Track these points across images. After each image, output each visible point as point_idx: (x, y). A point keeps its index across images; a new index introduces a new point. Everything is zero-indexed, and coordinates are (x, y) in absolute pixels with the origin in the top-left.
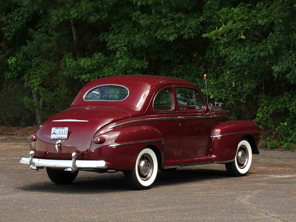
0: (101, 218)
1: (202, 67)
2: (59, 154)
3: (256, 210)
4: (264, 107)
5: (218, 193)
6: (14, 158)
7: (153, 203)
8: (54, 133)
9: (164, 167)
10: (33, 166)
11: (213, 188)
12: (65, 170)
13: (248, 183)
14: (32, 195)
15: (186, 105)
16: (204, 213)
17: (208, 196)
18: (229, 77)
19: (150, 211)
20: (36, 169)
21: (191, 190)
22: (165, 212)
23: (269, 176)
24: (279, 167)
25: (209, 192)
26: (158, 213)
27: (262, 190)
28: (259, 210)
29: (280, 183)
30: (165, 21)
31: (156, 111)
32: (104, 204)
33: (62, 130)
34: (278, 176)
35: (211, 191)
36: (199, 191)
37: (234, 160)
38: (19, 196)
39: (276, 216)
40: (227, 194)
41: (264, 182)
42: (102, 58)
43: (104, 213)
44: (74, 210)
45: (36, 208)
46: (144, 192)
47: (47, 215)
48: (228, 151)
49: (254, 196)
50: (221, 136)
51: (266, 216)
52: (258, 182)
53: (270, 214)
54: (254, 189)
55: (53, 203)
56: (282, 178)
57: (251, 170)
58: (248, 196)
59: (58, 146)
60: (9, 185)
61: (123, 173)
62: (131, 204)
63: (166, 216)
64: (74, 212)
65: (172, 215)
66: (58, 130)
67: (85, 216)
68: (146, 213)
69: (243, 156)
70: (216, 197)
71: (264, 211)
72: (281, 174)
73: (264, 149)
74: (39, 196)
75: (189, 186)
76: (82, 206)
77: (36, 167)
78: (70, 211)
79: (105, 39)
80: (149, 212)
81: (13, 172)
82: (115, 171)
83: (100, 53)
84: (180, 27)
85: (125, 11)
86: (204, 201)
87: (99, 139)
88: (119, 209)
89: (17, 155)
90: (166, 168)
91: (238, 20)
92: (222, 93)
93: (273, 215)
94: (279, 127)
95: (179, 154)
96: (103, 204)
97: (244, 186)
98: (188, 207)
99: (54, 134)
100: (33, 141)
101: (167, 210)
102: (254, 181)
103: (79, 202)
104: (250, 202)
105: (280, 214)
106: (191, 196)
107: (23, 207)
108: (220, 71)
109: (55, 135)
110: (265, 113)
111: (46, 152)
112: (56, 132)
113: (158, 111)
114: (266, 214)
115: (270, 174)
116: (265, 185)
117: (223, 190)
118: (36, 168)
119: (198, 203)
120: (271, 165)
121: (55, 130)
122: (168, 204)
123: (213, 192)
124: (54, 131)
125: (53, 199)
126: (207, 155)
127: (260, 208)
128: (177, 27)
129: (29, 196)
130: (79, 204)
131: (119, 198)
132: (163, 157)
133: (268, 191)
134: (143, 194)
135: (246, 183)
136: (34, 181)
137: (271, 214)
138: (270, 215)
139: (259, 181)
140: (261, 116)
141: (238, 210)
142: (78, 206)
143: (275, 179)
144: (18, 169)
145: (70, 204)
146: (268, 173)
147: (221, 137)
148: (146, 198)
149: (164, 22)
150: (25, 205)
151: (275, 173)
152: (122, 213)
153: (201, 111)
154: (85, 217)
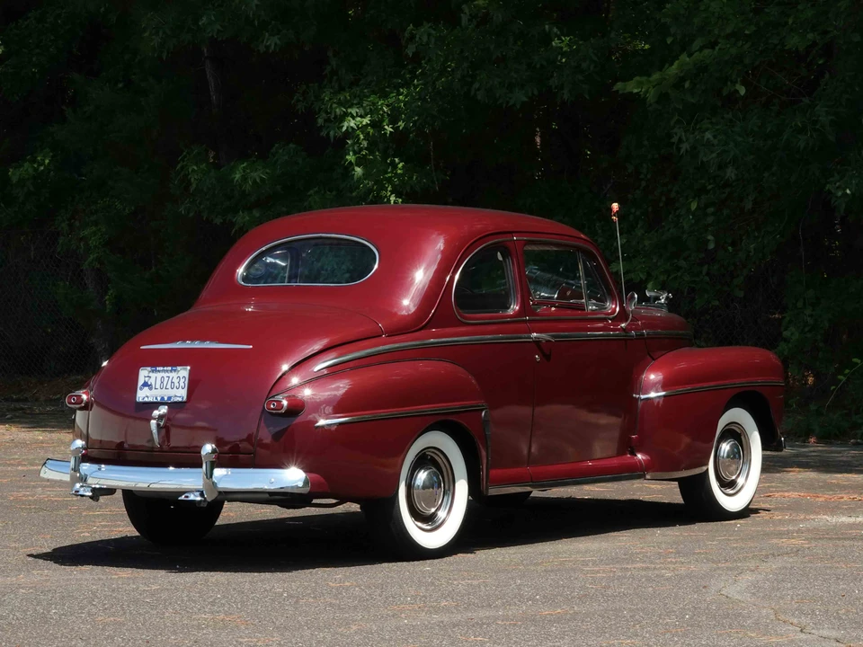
0: (291, 642)
1: (609, 186)
2: (161, 450)
3: (772, 617)
4: (805, 311)
5: (655, 568)
6: (25, 468)
7: (453, 598)
8: (145, 384)
9: (487, 489)
10: (82, 486)
11: (640, 553)
12: (183, 498)
13: (750, 539)
14: (79, 576)
15: (557, 298)
16: (611, 628)
17: (625, 577)
19: (442, 622)
20: (91, 497)
21: (570, 561)
22: (488, 625)
23: (813, 520)
24: (849, 493)
25: (625, 566)
26: (468, 628)
27: (791, 560)
28: (782, 617)
29: (848, 539)
31: (461, 316)
32: (302, 602)
33: (171, 375)
34: (844, 519)
35: (633, 562)
36: (594, 563)
37: (705, 468)
38: (39, 578)
39: (834, 634)
40: (683, 571)
41: (799, 537)
42: (300, 161)
43: (301, 625)
44: (205, 619)
45: (89, 614)
46: (426, 566)
47: (125, 635)
48: (686, 440)
49: (766, 576)
50: (663, 393)
51: (803, 636)
52: (780, 535)
53: (813, 628)
54: (767, 557)
55: (144, 598)
56: (854, 524)
57: (759, 502)
58: (748, 577)
59: (158, 425)
60: (7, 547)
61: (361, 508)
62: (385, 602)
63: (491, 636)
64: (207, 626)
65: (509, 634)
66: (159, 375)
67: (241, 637)
68: (431, 628)
69: (734, 457)
70: (649, 579)
71: (795, 621)
72: (852, 514)
73: (802, 439)
74: (99, 579)
75: (565, 548)
76: (232, 609)
77: (90, 489)
78: (195, 623)
79: (312, 104)
80: (441, 625)
81: (22, 509)
82: (334, 501)
83: (292, 146)
86: (610, 592)
87: (285, 403)
88: (347, 615)
89: (35, 459)
90: (493, 491)
93: (825, 633)
94: (847, 371)
95: (533, 450)
96: (297, 602)
97: (736, 548)
98: (559, 611)
99: (146, 388)
100: (81, 409)
101: (497, 618)
102: (768, 534)
103: (224, 597)
104: (754, 594)
105: (845, 629)
106: (570, 577)
107: (49, 611)
108: (664, 199)
109: (151, 389)
110: (806, 329)
111: (122, 443)
112: (151, 381)
113: (467, 315)
114: (801, 631)
115: (818, 513)
116: (802, 544)
117: (669, 560)
118: (91, 494)
119: (591, 598)
120: (821, 487)
121: (151, 374)
122: (499, 602)
123: (639, 565)
124: (147, 379)
125: (142, 587)
126: (621, 453)
127: (785, 613)
128: (538, 66)
129: (68, 580)
130: (223, 602)
131: (347, 584)
132: (485, 461)
133: (810, 562)
134: (423, 572)
135: (742, 539)
136: (87, 534)
137: (818, 629)
138: (813, 631)
139: (784, 534)
140: (795, 337)
141: (714, 617)
142: (219, 607)
143: (835, 526)
144: (35, 500)
145: (195, 602)
146: (812, 509)
147: (664, 396)
148: (433, 584)
150: (56, 604)
151: (833, 509)
152: (354, 628)
153: (603, 316)
154: (240, 640)
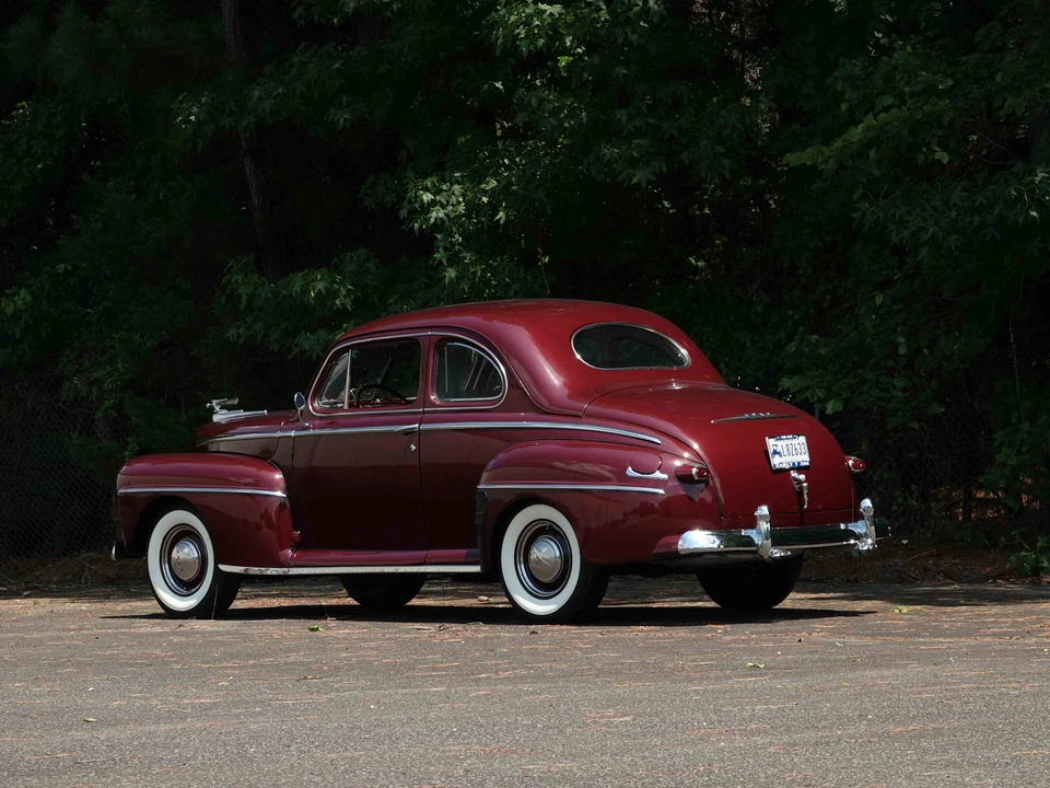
1: (755, 287)
4: (1022, 426)
8: (775, 452)
18: (878, 321)
30: (630, 118)
33: (793, 442)
79: (384, 198)
83: (362, 251)
84: (675, 134)
85: (459, 81)
91: (912, 95)
92: (865, 388)
99: (777, 456)
109: (781, 456)
110: (1024, 450)
112: (779, 449)
121: (777, 443)
124: (775, 447)
128: (667, 136)
140: (1013, 461)
149: (624, 119)
